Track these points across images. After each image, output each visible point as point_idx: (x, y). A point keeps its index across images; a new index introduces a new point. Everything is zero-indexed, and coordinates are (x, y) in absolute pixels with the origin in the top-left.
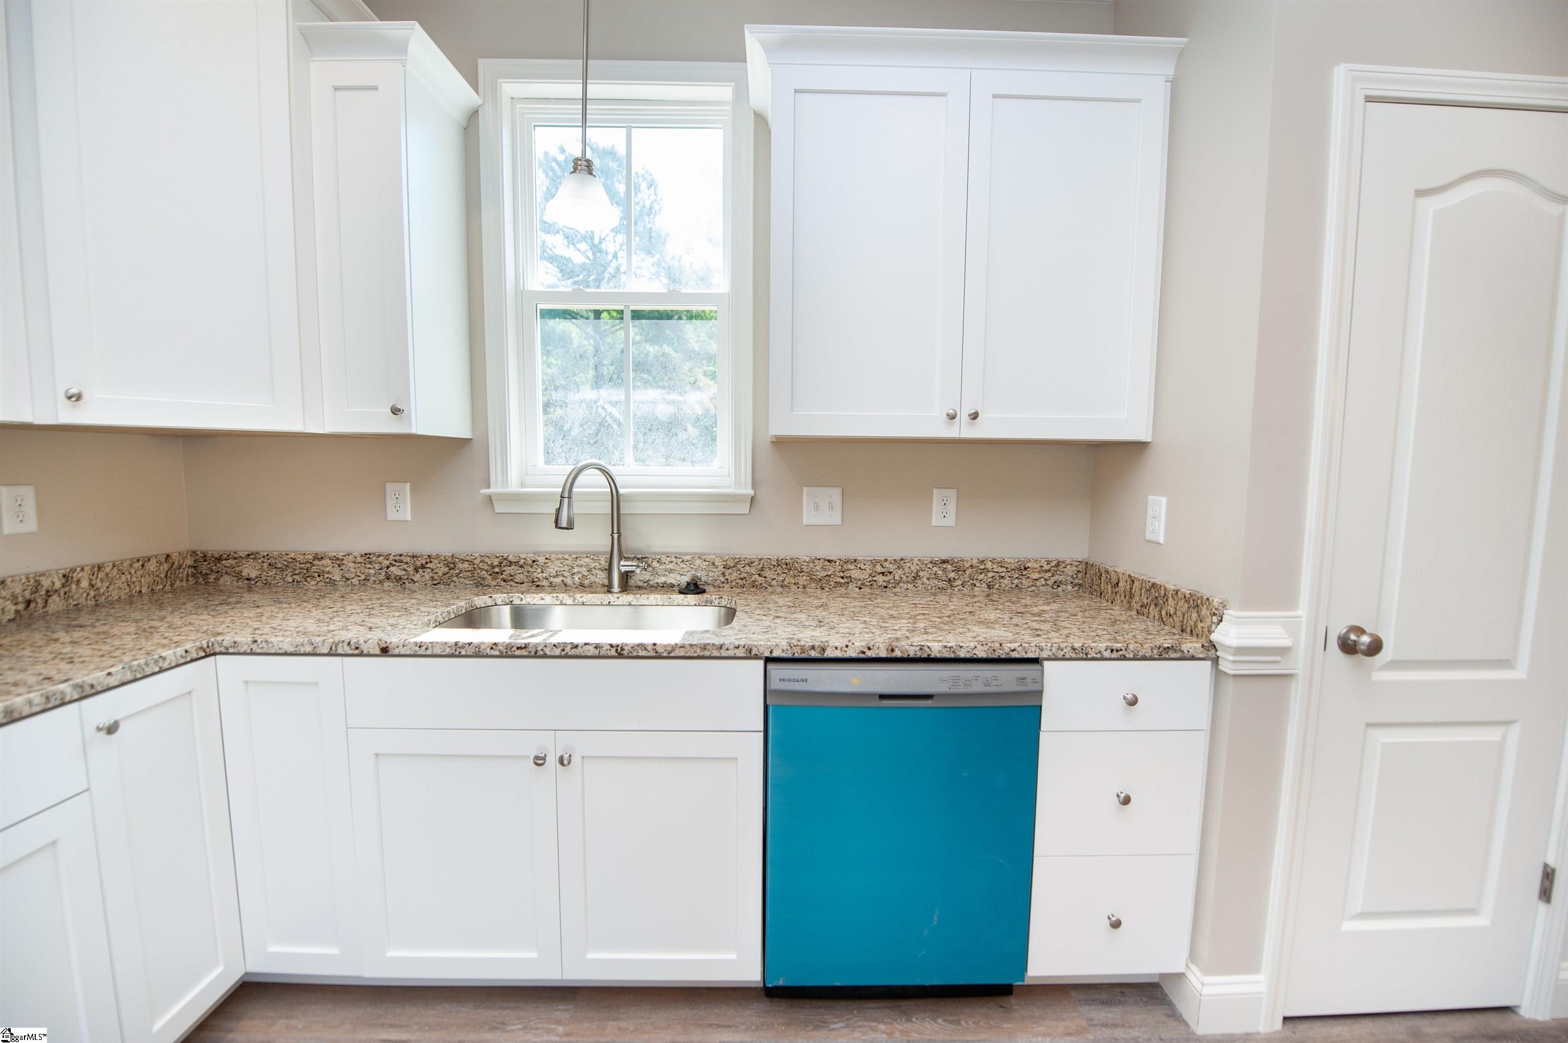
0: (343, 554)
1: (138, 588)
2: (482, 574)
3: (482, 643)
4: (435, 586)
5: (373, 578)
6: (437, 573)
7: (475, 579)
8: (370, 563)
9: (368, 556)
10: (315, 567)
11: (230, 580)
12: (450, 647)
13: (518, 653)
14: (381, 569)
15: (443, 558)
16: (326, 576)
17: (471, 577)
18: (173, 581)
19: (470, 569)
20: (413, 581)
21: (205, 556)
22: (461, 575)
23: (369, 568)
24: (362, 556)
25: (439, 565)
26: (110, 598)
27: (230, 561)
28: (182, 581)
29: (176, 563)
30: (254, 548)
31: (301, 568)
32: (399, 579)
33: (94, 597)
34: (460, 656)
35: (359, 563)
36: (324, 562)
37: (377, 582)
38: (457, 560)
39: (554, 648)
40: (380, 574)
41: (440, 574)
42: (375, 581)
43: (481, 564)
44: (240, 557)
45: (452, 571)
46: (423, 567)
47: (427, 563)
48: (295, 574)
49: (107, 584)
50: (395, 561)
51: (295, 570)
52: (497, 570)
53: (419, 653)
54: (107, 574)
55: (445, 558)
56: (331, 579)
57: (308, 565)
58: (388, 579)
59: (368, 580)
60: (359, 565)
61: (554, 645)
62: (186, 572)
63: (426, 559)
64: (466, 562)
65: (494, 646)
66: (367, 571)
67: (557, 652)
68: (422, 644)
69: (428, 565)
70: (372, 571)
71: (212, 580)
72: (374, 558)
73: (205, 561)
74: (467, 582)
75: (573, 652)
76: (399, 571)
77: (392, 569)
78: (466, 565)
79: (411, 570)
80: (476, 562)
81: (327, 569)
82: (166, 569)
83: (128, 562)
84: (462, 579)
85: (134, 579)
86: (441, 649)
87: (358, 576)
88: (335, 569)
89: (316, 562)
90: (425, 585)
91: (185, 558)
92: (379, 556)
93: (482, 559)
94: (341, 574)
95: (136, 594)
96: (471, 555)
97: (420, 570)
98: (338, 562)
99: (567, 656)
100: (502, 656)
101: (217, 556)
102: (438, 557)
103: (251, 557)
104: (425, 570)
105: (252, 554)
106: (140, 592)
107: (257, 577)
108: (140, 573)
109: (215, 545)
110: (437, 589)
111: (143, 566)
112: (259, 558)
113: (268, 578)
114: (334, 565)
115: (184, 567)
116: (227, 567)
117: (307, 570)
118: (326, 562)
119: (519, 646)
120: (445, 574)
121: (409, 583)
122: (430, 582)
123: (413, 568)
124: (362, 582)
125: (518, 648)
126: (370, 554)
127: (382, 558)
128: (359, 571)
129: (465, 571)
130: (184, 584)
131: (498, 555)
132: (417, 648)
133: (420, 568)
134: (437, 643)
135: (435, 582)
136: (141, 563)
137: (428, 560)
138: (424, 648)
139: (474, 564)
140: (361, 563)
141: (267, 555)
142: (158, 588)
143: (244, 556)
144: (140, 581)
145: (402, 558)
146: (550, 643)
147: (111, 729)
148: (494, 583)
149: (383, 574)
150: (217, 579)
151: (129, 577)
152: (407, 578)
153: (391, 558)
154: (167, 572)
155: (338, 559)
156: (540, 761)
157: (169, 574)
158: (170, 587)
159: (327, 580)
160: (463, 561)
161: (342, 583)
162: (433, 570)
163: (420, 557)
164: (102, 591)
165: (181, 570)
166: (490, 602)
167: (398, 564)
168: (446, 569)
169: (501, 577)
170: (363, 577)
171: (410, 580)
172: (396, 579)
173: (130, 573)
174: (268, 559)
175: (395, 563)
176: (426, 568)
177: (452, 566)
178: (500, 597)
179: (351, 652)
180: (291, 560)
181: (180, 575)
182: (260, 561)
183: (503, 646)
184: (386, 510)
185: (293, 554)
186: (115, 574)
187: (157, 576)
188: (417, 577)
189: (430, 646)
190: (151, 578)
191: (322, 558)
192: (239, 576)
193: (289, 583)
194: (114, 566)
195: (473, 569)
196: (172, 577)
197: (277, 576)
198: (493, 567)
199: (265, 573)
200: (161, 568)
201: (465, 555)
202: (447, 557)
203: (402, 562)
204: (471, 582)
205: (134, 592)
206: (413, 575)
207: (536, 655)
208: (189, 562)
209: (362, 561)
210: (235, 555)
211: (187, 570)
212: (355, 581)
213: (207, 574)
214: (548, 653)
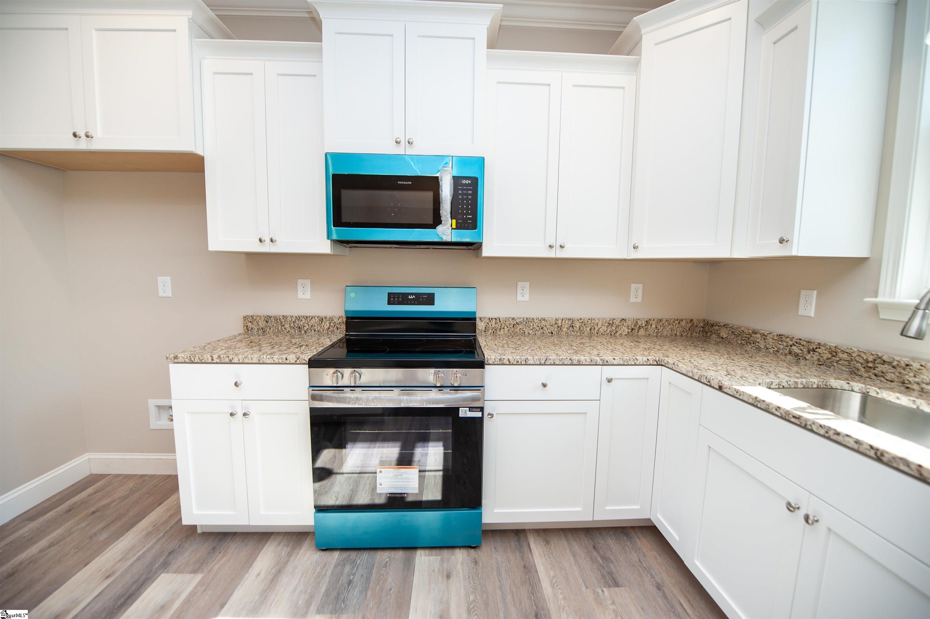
0: (767, 332)
1: (675, 332)
2: (857, 365)
3: (771, 404)
4: (820, 366)
5: (781, 351)
6: (822, 357)
7: (851, 368)
8: (781, 341)
9: (781, 336)
10: (752, 338)
11: (715, 337)
12: (752, 399)
13: (793, 420)
14: (787, 346)
15: (828, 347)
16: (757, 344)
17: (848, 366)
18: (692, 332)
19: (848, 359)
20: (805, 358)
21: (708, 323)
22: (840, 362)
23: (780, 344)
24: (777, 336)
25: (824, 351)
26: (663, 334)
27: (716, 327)
28: (697, 333)
29: (695, 324)
30: (727, 322)
31: (746, 337)
32: (797, 355)
33: (656, 333)
34: (756, 407)
35: (775, 340)
36: (757, 335)
37: (783, 354)
38: (839, 350)
39: (820, 427)
40: (786, 349)
41: (825, 358)
42: (782, 353)
43: (857, 358)
44: (721, 326)
45: (834, 358)
46: (814, 350)
47: (816, 348)
48: (742, 340)
49: (663, 328)
50: (796, 343)
51: (743, 337)
52: (870, 365)
53: (736, 396)
54: (663, 324)
55: (830, 347)
56: (759, 346)
57: (749, 336)
58: (790, 354)
59: (779, 352)
60: (775, 341)
61: (821, 426)
62: (699, 329)
63: (817, 345)
64: (846, 354)
65: (778, 409)
66: (779, 345)
67: (822, 432)
68: (738, 391)
69: (817, 350)
70: (782, 347)
71: (709, 335)
72: (784, 339)
73: (707, 325)
74: (844, 369)
75: (835, 437)
76: (798, 350)
77: (793, 347)
78: (845, 356)
79: (805, 350)
80: (854, 355)
81: (758, 340)
82: (690, 326)
83: (673, 320)
84: (840, 366)
85: (674, 328)
86: (747, 398)
87: (774, 348)
88: (762, 341)
89: (753, 335)
90: (813, 363)
91: (700, 322)
92: (787, 337)
93: (859, 353)
94: (764, 344)
95: (674, 335)
96: (851, 349)
97: (811, 352)
98: (764, 337)
99: (829, 438)
100: (781, 417)
101: (712, 323)
102: (825, 345)
103: (725, 326)
104: (815, 353)
105: (726, 325)
106: (676, 334)
107: (726, 338)
108: (677, 326)
109: (713, 318)
110: (820, 368)
111: (679, 323)
112: (728, 328)
113: (730, 339)
114: (762, 338)
115: (699, 326)
116: (715, 330)
117: (748, 338)
118: (758, 336)
119: (794, 415)
120: (828, 359)
121: (803, 359)
122: (817, 362)
123: (806, 350)
124: (775, 352)
125: (794, 417)
126: (782, 335)
127: (788, 339)
128: (774, 345)
129: (844, 360)
130: (697, 335)
131: (873, 353)
132: (735, 393)
133: (811, 350)
134: (746, 393)
135: (820, 363)
136: (678, 321)
137: (818, 347)
138: (739, 394)
139: (852, 356)
140: (776, 340)
141: (732, 327)
142: (685, 334)
143: (722, 325)
144: (677, 330)
145: (801, 341)
146: (818, 423)
147: (609, 381)
148: (866, 375)
149: (788, 350)
150: (710, 335)
151: (672, 326)
152: (802, 356)
153: (794, 340)
154: (690, 327)
155: (764, 335)
156: (791, 508)
157: (691, 329)
158: (690, 335)
159: (757, 347)
160: (843, 352)
161: (764, 350)
162: (820, 354)
163: (812, 343)
164: (660, 330)
165: (697, 328)
166: (846, 387)
167: (798, 345)
168: (830, 356)
169: (874, 371)
170: (776, 349)
171: (803, 358)
172: (795, 355)
173: (673, 325)
174: (732, 329)
175: (796, 344)
176: (815, 351)
177: (834, 354)
178: (857, 386)
179: (706, 383)
180: (742, 331)
181: (696, 330)
182: (728, 329)
183: (783, 411)
184: (798, 309)
185: (743, 328)
186: (666, 324)
187: (685, 328)
188: (809, 356)
189: (742, 394)
190: (682, 329)
191: (756, 333)
192: (719, 335)
193: (739, 344)
194: (667, 321)
195: (850, 360)
196: (692, 330)
197: (734, 339)
198: (868, 362)
199: (729, 336)
200: (687, 325)
201: (845, 348)
202: (832, 347)
203: (801, 344)
204: (847, 370)
205: (673, 334)
206: (806, 355)
207: (805, 427)
208: (702, 325)
209: (777, 339)
210: (719, 324)
211: (700, 328)
212: (771, 351)
213: (707, 332)
214: (815, 429)
